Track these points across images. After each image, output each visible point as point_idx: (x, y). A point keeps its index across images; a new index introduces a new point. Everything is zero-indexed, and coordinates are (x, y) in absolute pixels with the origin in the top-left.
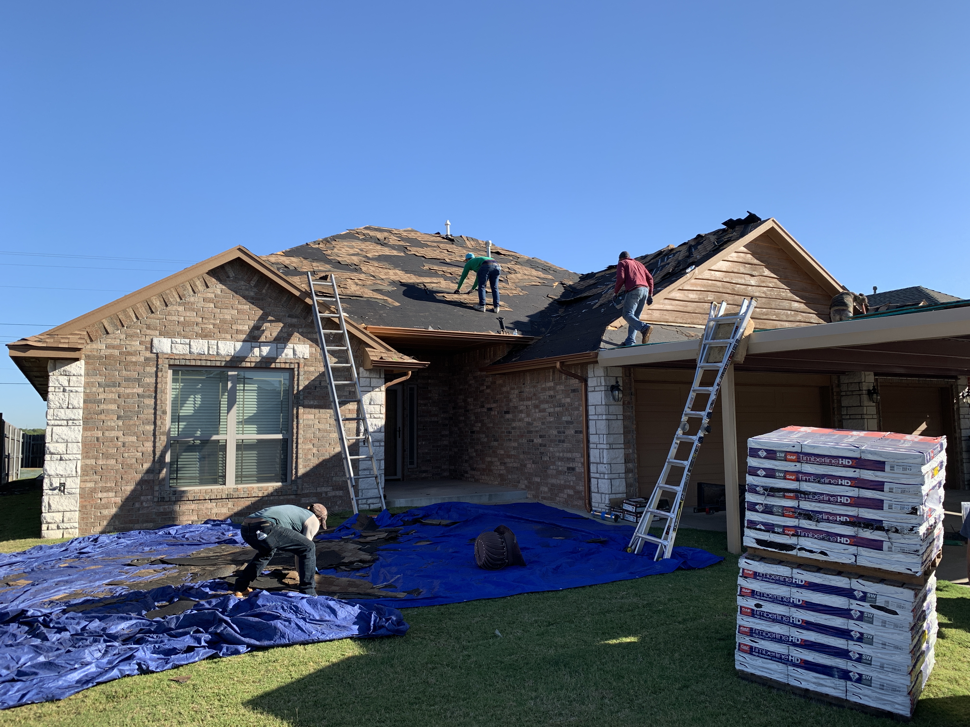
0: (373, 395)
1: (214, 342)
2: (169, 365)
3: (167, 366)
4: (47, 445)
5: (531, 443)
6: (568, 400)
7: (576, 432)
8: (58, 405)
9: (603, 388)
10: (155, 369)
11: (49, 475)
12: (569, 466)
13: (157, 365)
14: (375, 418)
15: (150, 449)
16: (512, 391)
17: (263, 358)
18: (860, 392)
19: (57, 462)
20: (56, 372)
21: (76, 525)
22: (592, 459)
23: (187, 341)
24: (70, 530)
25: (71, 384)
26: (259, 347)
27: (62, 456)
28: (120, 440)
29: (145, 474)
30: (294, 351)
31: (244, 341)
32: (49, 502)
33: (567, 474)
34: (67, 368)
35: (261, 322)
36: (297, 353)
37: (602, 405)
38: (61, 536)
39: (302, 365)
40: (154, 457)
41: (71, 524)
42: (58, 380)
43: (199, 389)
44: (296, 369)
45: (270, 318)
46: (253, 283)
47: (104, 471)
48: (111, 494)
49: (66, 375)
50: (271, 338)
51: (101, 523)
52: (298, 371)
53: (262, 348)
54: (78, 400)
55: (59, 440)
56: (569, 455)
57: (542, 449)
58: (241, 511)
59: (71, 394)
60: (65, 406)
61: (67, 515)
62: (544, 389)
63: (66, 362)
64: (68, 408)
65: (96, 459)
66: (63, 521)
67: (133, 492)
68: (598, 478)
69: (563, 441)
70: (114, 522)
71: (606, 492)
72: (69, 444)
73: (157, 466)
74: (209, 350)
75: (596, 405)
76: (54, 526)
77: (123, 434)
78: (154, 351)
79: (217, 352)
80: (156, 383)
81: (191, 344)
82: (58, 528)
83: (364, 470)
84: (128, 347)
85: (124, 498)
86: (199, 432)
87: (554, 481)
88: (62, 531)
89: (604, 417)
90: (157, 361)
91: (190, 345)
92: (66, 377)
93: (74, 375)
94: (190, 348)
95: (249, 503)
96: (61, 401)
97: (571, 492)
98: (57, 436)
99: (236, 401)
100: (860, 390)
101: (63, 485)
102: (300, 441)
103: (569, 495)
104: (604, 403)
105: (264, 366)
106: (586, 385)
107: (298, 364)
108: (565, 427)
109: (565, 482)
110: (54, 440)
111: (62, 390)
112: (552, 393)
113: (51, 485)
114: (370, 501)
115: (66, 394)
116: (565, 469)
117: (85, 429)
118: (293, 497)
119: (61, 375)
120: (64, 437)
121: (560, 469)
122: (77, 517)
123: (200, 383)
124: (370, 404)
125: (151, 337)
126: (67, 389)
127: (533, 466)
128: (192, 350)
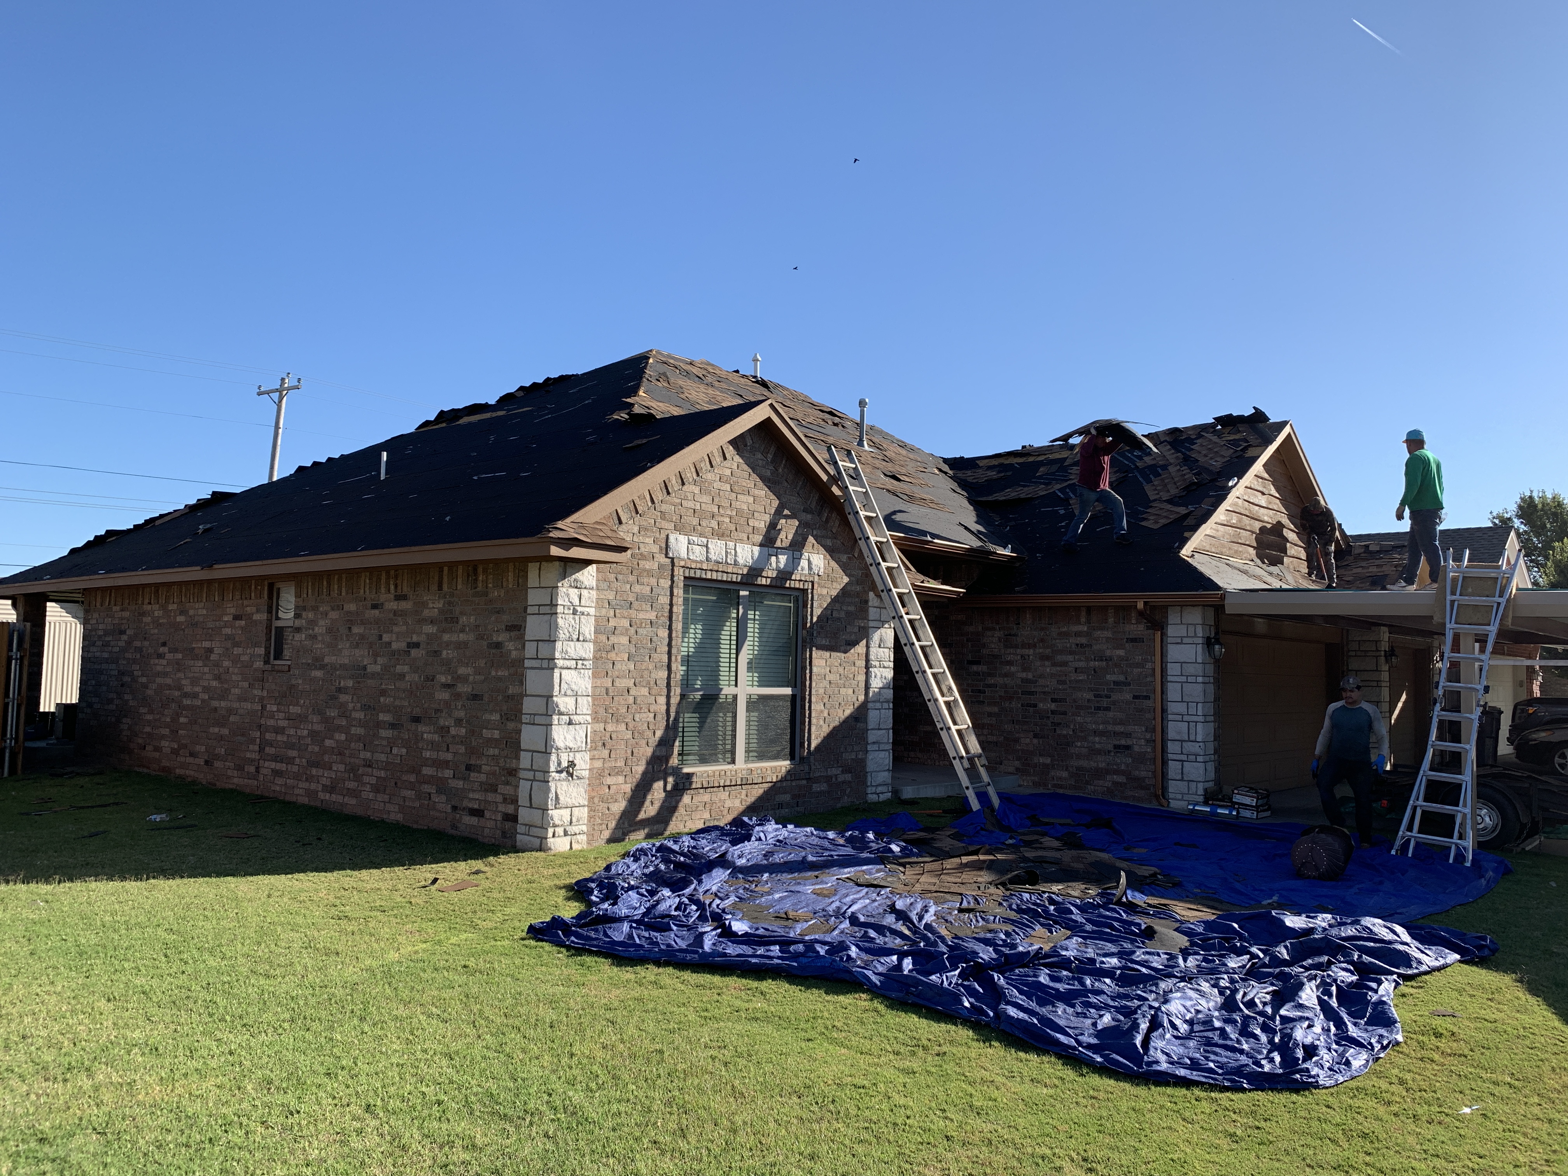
0: (884, 634)
1: (731, 544)
2: (685, 577)
3: (682, 578)
4: (555, 699)
5: (1032, 709)
6: (1121, 652)
7: (1135, 697)
8: (568, 634)
9: (1200, 641)
10: (670, 583)
11: (557, 749)
12: (1117, 743)
13: (672, 576)
14: (884, 667)
15: (664, 708)
16: (989, 633)
17: (780, 571)
18: (1378, 654)
19: (566, 726)
20: (566, 582)
21: (584, 828)
22: (1171, 734)
23: (705, 540)
24: (578, 836)
25: (583, 603)
26: (776, 556)
27: (572, 717)
28: (631, 692)
29: (657, 746)
30: (810, 563)
31: (761, 545)
32: (556, 793)
33: (1112, 754)
34: (578, 575)
35: (777, 517)
36: (813, 567)
37: (1196, 662)
38: (569, 847)
39: (816, 586)
40: (668, 720)
41: (580, 827)
42: (568, 595)
43: (699, 615)
44: (809, 591)
45: (786, 512)
46: (770, 456)
47: (614, 742)
48: (621, 779)
49: (576, 587)
50: (786, 543)
51: (609, 825)
52: (812, 593)
53: (780, 556)
54: (588, 628)
55: (569, 692)
56: (1119, 728)
57: (1057, 718)
58: (754, 803)
59: (582, 617)
60: (575, 637)
61: (576, 811)
62: (1066, 635)
63: (577, 566)
64: (578, 640)
65: (605, 722)
66: (571, 822)
67: (644, 774)
68: (1183, 761)
69: (1107, 709)
70: (623, 823)
71: (1200, 779)
72: (579, 699)
73: (671, 733)
74: (726, 556)
75: (1182, 663)
76: (560, 831)
77: (635, 685)
78: (671, 555)
79: (735, 561)
80: (671, 605)
81: (709, 546)
82: (566, 833)
83: (874, 743)
84: (641, 545)
85: (634, 784)
86: (699, 683)
87: (1084, 763)
88: (569, 838)
89: (1200, 679)
90: (673, 570)
91: (707, 547)
92: (576, 590)
93: (585, 588)
94: (707, 552)
95: (761, 791)
96: (570, 630)
97: (1121, 779)
98: (566, 686)
99: (747, 637)
100: (1377, 650)
101: (572, 764)
102: (813, 699)
103: (1115, 783)
104: (1200, 660)
105: (779, 584)
106: (1163, 635)
107: (813, 583)
108: (1111, 690)
109: (1108, 764)
110: (563, 692)
111: (571, 611)
112: (1083, 640)
113: (559, 764)
114: (880, 789)
115: (577, 617)
116: (1110, 747)
117: (595, 676)
118: (804, 782)
119: (571, 586)
120: (574, 687)
121: (1097, 746)
122: (586, 815)
123: (702, 606)
124: (880, 646)
125: (667, 532)
126: (579, 609)
127: (1035, 741)
128: (710, 556)
